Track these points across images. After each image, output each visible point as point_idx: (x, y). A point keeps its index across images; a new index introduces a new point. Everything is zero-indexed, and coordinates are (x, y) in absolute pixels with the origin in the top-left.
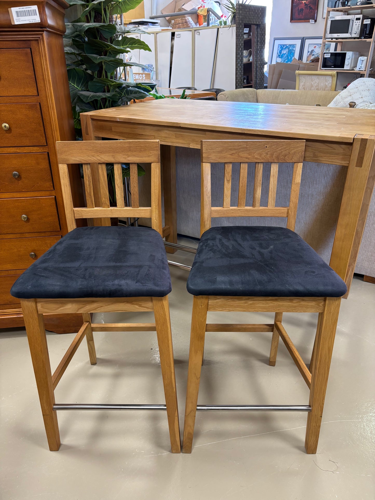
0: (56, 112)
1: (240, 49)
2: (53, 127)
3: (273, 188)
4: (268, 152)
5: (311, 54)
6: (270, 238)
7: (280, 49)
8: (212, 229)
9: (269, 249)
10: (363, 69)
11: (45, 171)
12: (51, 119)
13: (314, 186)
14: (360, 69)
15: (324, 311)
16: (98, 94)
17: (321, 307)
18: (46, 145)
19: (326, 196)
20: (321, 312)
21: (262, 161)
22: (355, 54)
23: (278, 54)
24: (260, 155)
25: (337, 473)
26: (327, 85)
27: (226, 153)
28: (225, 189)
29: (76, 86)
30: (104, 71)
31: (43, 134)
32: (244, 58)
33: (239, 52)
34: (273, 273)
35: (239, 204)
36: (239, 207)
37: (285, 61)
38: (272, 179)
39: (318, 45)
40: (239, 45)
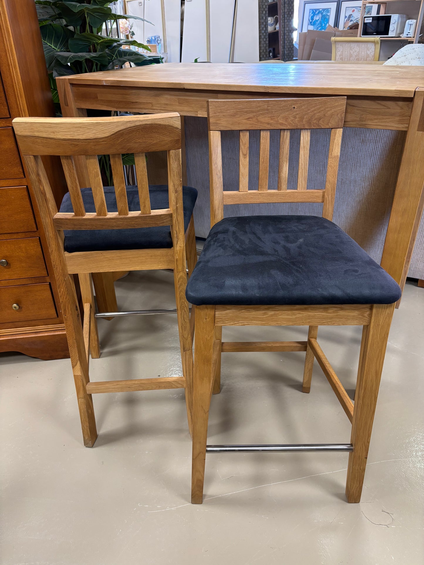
0: (19, 72)
1: (264, 12)
2: (16, 92)
3: (303, 164)
4: (297, 114)
5: (349, 20)
6: (300, 229)
7: (312, 15)
8: (224, 221)
9: (298, 243)
10: (412, 36)
11: (10, 152)
12: (14, 81)
13: (357, 170)
14: (407, 35)
15: (370, 323)
16: (80, 54)
17: (366, 317)
18: (9, 116)
19: (372, 182)
20: (366, 325)
21: (289, 127)
22: (401, 17)
23: (310, 21)
24: (286, 119)
25: (393, 527)
26: (369, 54)
27: (241, 117)
28: (241, 166)
29: (53, 47)
30: (88, 25)
31: (4, 102)
32: (269, 26)
33: (263, 15)
34: (301, 274)
35: (260, 187)
36: (260, 190)
37: (317, 28)
38: (302, 152)
39: (357, 8)
40: (263, 7)
